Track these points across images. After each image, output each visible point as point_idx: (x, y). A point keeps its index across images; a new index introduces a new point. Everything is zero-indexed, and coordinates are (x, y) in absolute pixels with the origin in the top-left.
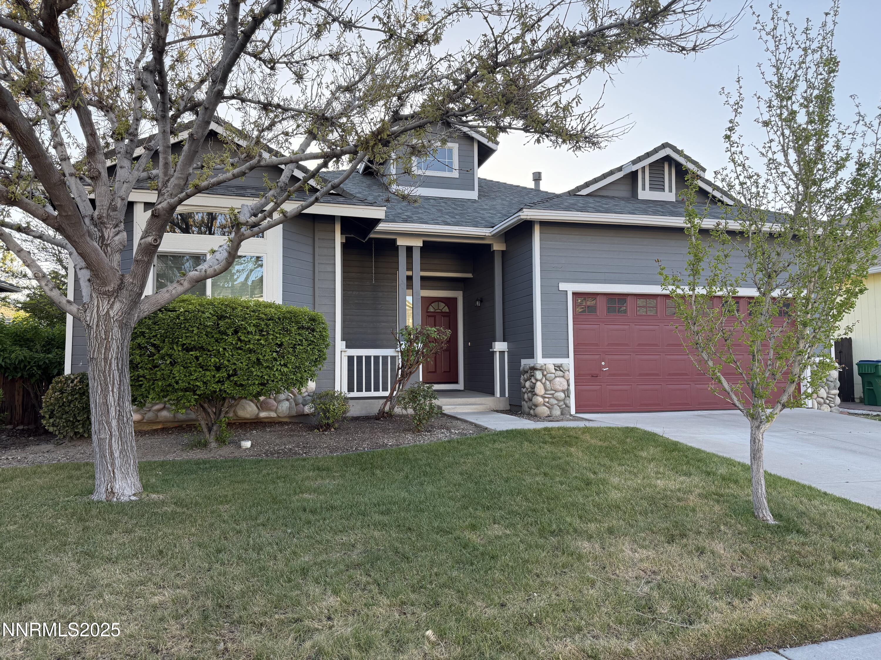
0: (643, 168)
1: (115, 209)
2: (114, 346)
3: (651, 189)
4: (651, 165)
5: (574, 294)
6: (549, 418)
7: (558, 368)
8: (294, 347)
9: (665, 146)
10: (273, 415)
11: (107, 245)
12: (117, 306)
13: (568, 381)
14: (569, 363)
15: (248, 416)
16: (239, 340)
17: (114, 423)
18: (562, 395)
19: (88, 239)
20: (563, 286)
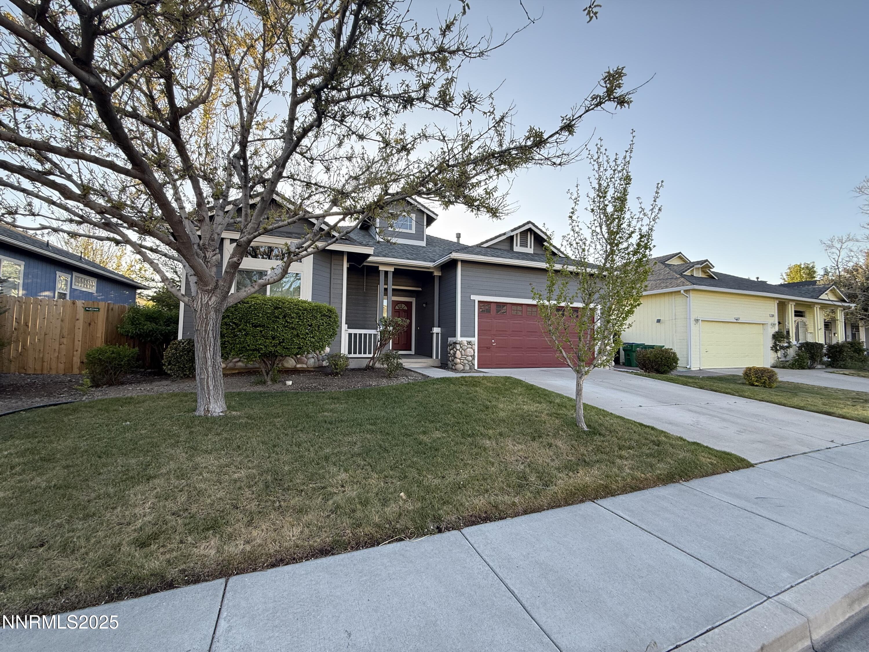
0: (517, 234)
1: (213, 240)
2: (211, 322)
3: (521, 246)
4: (521, 233)
5: (479, 302)
6: (463, 371)
7: (469, 343)
8: (319, 327)
9: (529, 222)
10: (305, 366)
11: (208, 262)
12: (214, 299)
13: (474, 350)
14: (475, 340)
15: (290, 367)
16: (286, 321)
17: (210, 369)
18: (470, 358)
19: (196, 257)
20: (473, 297)
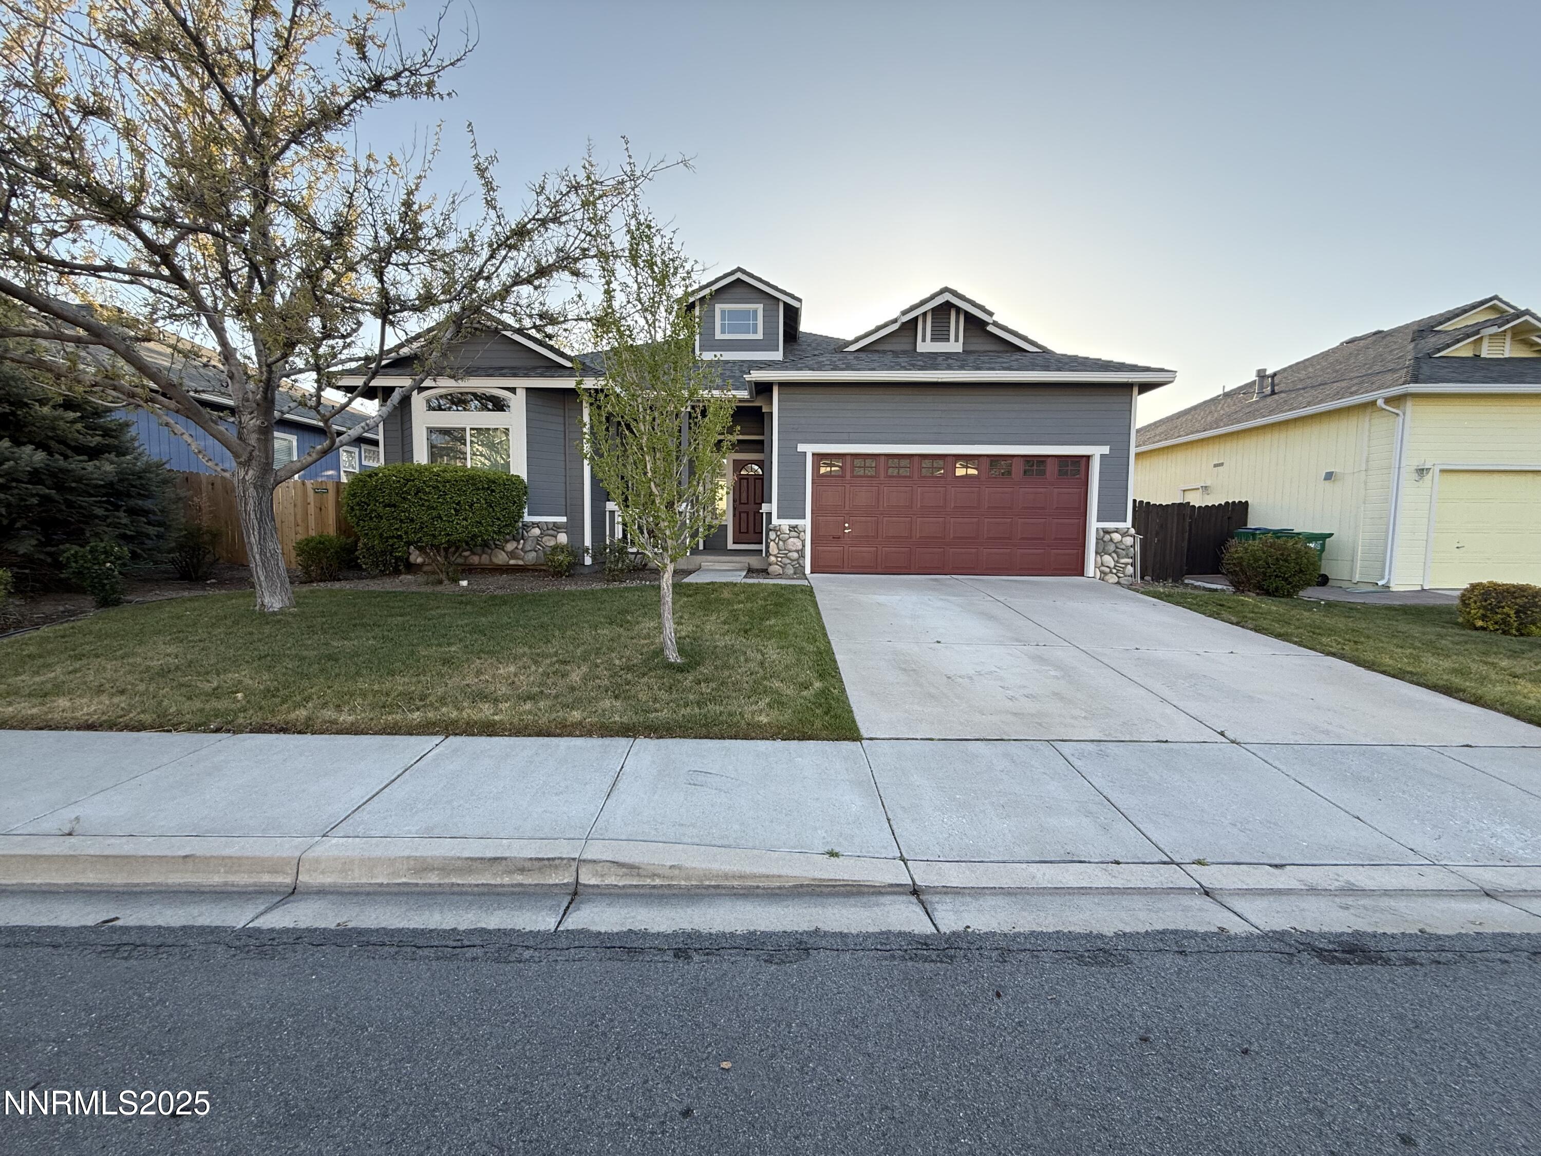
0: (925, 314)
1: (248, 400)
2: (251, 501)
3: (933, 340)
4: (933, 310)
5: (813, 454)
6: (779, 576)
7: (793, 528)
8: (471, 506)
9: (946, 290)
10: (521, 563)
11: (243, 428)
12: (251, 472)
13: (803, 542)
14: (806, 523)
15: (500, 563)
16: (421, 499)
17: (257, 557)
18: (795, 555)
19: (212, 424)
20: (801, 448)
